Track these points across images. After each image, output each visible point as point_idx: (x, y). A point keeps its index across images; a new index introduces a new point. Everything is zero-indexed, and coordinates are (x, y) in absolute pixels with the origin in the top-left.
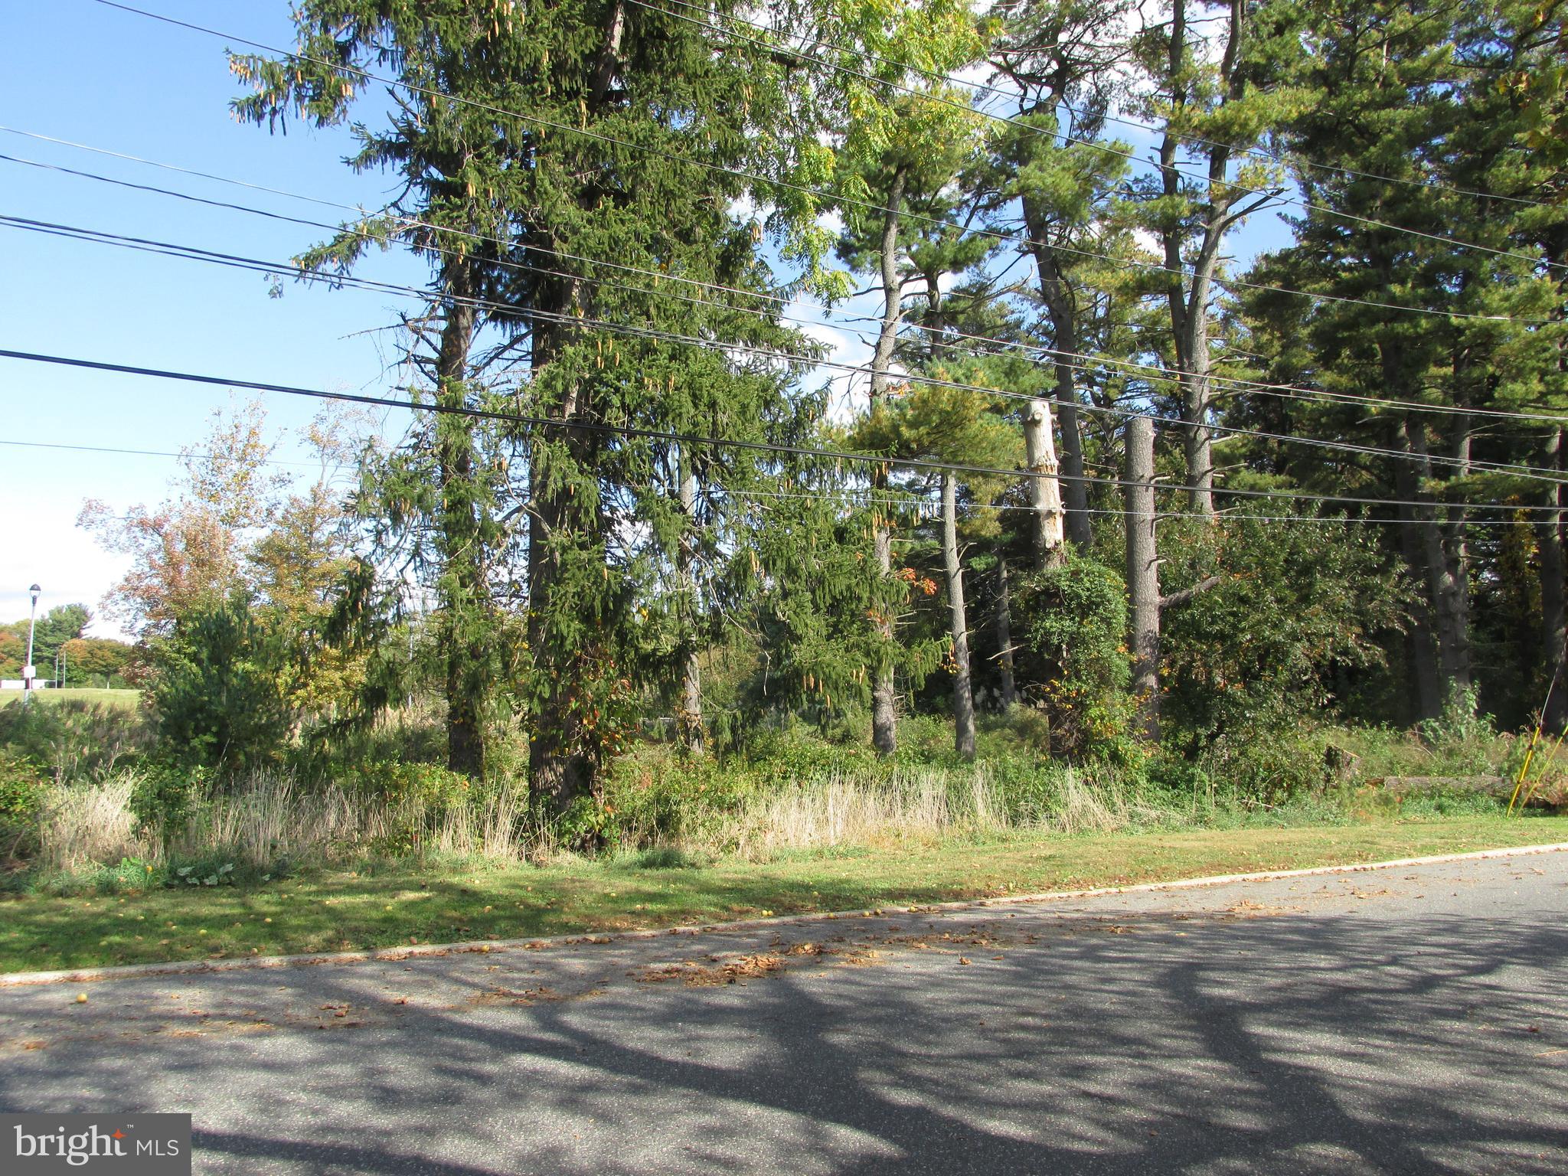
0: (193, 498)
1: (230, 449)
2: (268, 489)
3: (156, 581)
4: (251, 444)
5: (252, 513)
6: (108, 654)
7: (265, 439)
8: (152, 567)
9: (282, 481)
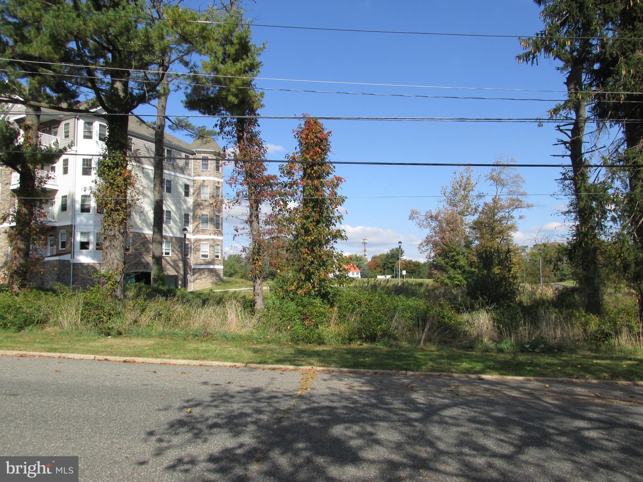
0: (447, 206)
1: (460, 186)
2: (475, 200)
3: (437, 238)
4: (468, 183)
5: (469, 210)
6: (412, 266)
7: (473, 181)
8: (435, 233)
9: (480, 196)
